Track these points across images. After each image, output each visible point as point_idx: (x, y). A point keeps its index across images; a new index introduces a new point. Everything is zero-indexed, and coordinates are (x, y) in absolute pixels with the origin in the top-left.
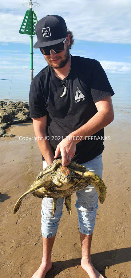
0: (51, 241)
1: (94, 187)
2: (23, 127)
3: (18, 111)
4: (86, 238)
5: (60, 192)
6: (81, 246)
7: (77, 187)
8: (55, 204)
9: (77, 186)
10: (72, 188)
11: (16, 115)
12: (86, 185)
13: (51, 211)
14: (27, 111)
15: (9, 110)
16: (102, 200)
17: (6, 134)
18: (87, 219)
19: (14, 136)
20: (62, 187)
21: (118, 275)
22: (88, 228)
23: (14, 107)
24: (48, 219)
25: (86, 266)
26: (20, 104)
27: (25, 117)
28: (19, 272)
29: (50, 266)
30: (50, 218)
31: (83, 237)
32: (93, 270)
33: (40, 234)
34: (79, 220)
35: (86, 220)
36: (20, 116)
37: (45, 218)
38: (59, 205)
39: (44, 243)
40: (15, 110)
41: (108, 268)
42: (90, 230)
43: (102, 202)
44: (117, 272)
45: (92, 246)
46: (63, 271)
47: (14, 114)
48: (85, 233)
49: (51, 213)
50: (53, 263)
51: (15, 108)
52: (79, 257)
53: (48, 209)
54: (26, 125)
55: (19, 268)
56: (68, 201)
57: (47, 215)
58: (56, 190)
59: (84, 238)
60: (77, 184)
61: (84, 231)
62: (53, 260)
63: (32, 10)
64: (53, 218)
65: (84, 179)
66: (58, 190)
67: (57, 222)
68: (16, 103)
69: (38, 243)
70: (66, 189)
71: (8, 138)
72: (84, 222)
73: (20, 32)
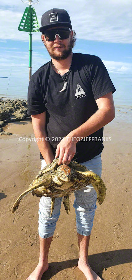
0: (48, 241)
1: (93, 187)
2: (20, 125)
3: (16, 109)
4: (83, 239)
5: (59, 191)
6: (78, 247)
7: (77, 187)
8: (53, 204)
9: (77, 185)
10: (71, 187)
11: (14, 113)
12: (85, 185)
13: (49, 210)
14: (25, 109)
15: (6, 108)
16: (101, 201)
17: (3, 132)
18: (85, 219)
19: (11, 134)
20: (62, 187)
21: (115, 277)
22: (86, 229)
23: (11, 105)
24: (45, 218)
25: (83, 267)
26: (18, 102)
27: (22, 115)
28: (15, 272)
29: (47, 267)
30: (47, 218)
31: (80, 237)
32: (91, 271)
33: (37, 234)
34: (77, 221)
35: (83, 220)
36: (18, 114)
37: (43, 218)
38: (57, 205)
39: (40, 243)
40: (12, 107)
41: (106, 270)
42: (88, 231)
43: (101, 203)
44: (114, 274)
45: (89, 247)
46: (59, 272)
47: (11, 112)
48: (83, 234)
49: (49, 213)
50: (49, 264)
51: (13, 106)
52: (76, 258)
53: (46, 208)
54: (24, 124)
55: (16, 268)
56: (66, 201)
57: (44, 214)
58: (56, 189)
59: (82, 239)
60: (77, 183)
61: (82, 232)
62: (50, 261)
63: (32, 7)
64: (51, 217)
65: (84, 179)
66: (57, 189)
67: (55, 222)
68: (14, 101)
69: (34, 244)
70: (66, 188)
71: (5, 136)
72: (82, 223)
73: (19, 29)
